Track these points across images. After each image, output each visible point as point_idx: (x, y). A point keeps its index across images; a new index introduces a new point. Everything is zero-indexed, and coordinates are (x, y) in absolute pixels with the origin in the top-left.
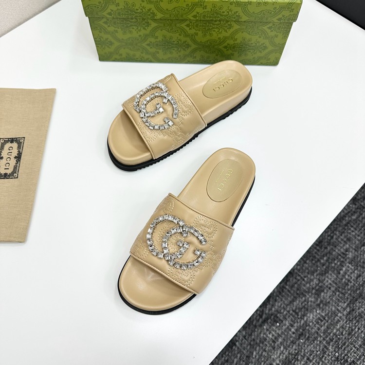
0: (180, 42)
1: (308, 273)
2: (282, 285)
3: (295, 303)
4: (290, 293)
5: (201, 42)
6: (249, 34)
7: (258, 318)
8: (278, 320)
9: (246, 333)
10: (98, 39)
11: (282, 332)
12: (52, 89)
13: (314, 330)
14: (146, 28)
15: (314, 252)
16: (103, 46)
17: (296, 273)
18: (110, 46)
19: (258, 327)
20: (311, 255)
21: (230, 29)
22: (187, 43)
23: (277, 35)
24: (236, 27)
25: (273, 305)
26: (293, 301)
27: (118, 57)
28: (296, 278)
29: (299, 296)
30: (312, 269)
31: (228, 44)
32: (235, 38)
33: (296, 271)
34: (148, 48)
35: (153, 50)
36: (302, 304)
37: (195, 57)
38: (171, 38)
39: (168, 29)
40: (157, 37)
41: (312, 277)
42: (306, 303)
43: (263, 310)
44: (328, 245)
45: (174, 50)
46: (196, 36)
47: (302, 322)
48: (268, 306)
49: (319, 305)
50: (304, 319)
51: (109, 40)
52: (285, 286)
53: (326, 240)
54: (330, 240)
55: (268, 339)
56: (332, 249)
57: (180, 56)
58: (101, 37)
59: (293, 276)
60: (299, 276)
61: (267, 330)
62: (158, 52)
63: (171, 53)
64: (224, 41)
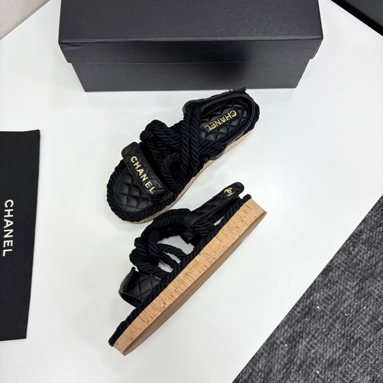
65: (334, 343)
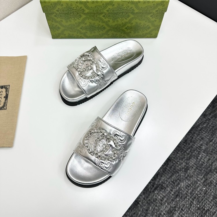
0: (99, 26)
1: (180, 159)
2: (165, 167)
3: (173, 177)
4: (170, 171)
5: (112, 25)
6: (139, 20)
7: (152, 187)
8: (163, 187)
9: (145, 196)
10: (51, 26)
11: (166, 194)
12: (24, 56)
13: (184, 193)
14: (79, 18)
15: (182, 147)
16: (54, 30)
17: (173, 160)
18: (58, 30)
19: (152, 192)
20: (181, 148)
21: (129, 17)
22: (103, 26)
23: (156, 20)
24: (132, 16)
25: (160, 179)
26: (172, 176)
27: (63, 36)
28: (173, 163)
29: (175, 173)
30: (182, 157)
31: (128, 27)
32: (132, 23)
33: (172, 158)
34: (81, 30)
35: (84, 31)
36: (177, 177)
37: (109, 34)
38: (94, 24)
39: (92, 19)
40: (86, 24)
41: (182, 162)
42: (179, 177)
43: (154, 182)
44: (190, 142)
45: (96, 31)
46: (109, 22)
47: (178, 188)
48: (157, 180)
49: (187, 178)
50: (178, 187)
51: (58, 26)
52: (167, 167)
53: (189, 139)
54: (191, 139)
55: (158, 199)
56: (193, 144)
57: (100, 34)
58: (53, 24)
59: (171, 161)
60: (175, 161)
61: (157, 194)
62: (87, 33)
63: (95, 33)
64: (125, 25)
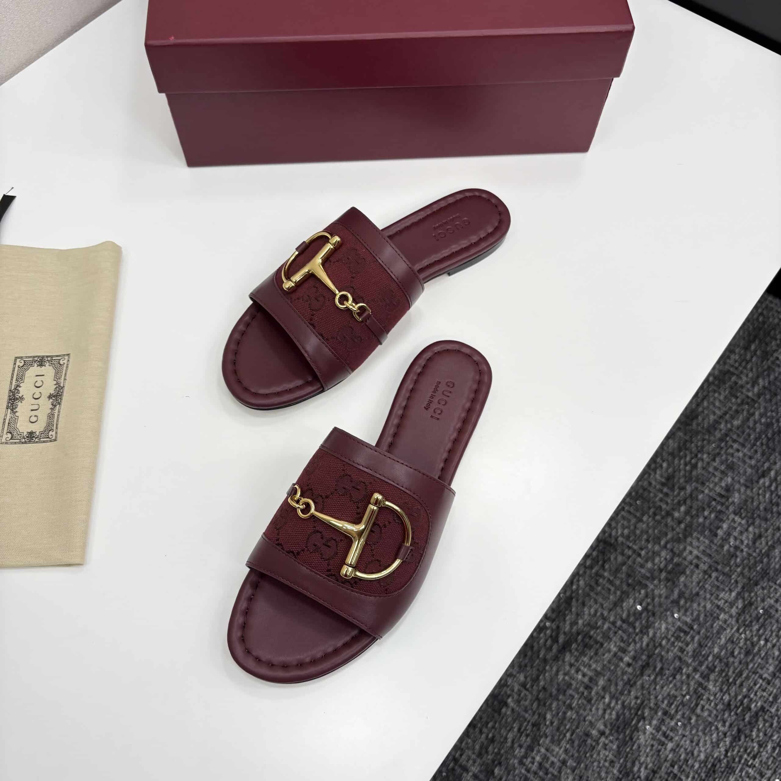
65: (711, 724)
